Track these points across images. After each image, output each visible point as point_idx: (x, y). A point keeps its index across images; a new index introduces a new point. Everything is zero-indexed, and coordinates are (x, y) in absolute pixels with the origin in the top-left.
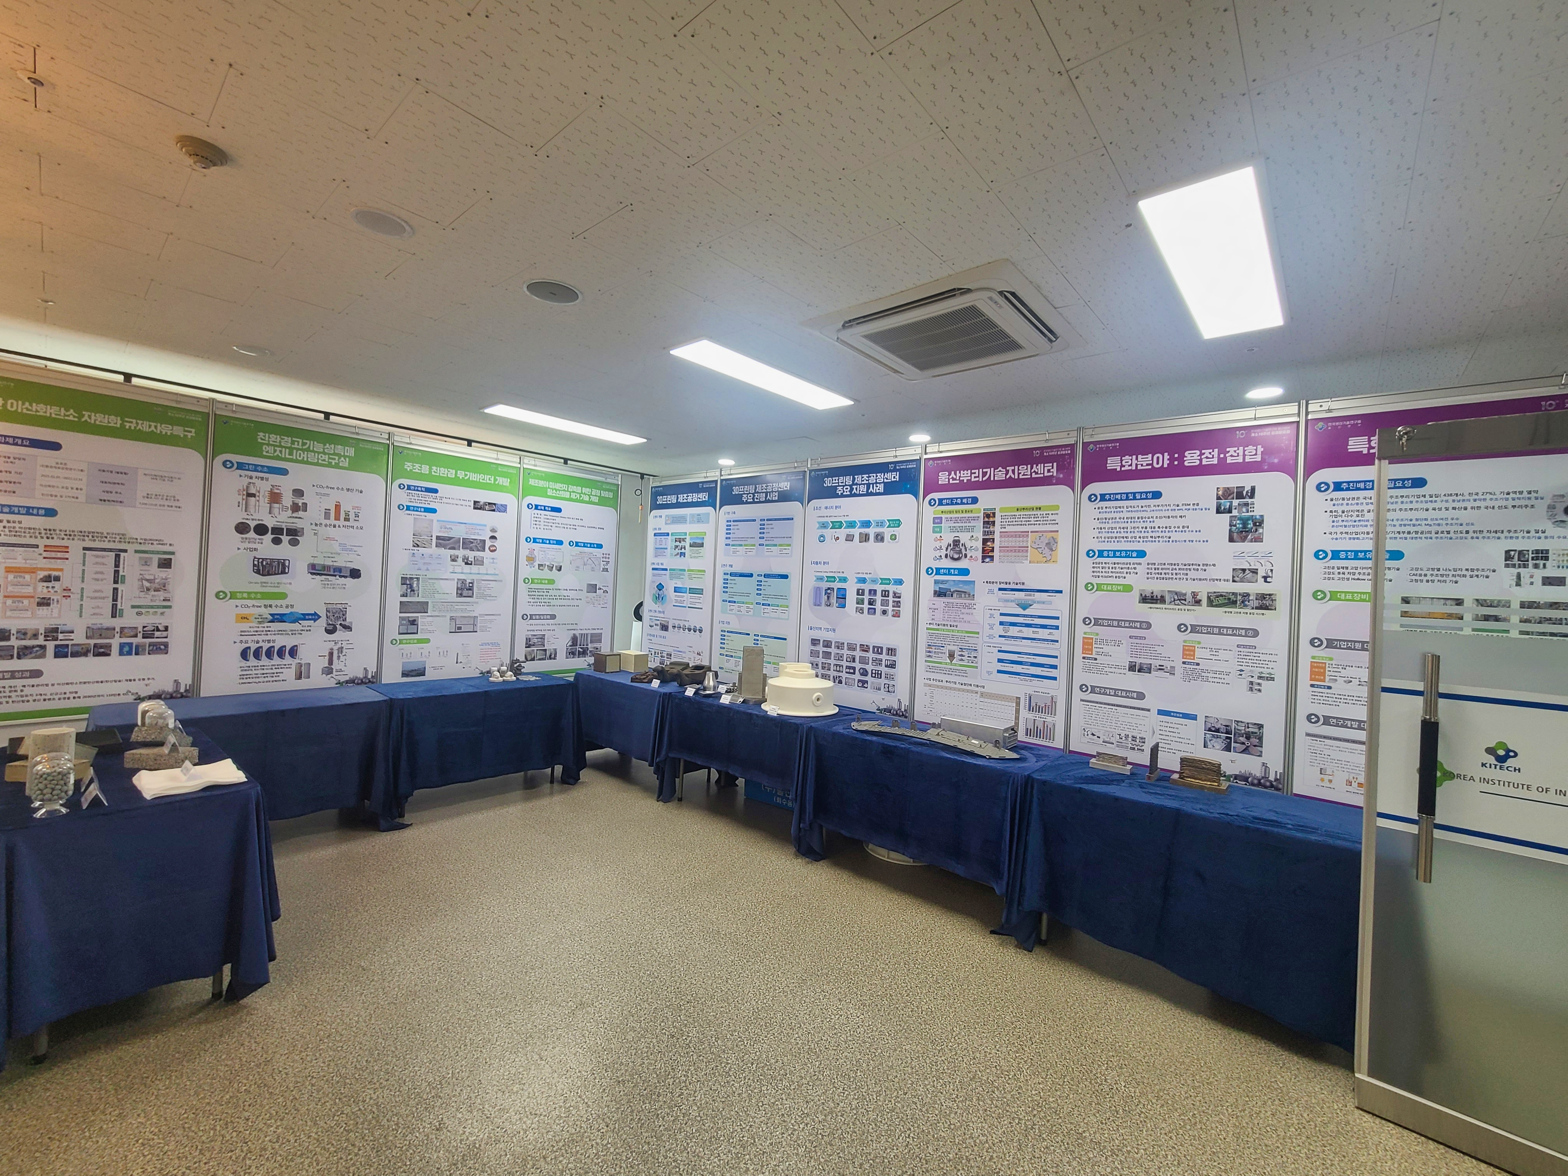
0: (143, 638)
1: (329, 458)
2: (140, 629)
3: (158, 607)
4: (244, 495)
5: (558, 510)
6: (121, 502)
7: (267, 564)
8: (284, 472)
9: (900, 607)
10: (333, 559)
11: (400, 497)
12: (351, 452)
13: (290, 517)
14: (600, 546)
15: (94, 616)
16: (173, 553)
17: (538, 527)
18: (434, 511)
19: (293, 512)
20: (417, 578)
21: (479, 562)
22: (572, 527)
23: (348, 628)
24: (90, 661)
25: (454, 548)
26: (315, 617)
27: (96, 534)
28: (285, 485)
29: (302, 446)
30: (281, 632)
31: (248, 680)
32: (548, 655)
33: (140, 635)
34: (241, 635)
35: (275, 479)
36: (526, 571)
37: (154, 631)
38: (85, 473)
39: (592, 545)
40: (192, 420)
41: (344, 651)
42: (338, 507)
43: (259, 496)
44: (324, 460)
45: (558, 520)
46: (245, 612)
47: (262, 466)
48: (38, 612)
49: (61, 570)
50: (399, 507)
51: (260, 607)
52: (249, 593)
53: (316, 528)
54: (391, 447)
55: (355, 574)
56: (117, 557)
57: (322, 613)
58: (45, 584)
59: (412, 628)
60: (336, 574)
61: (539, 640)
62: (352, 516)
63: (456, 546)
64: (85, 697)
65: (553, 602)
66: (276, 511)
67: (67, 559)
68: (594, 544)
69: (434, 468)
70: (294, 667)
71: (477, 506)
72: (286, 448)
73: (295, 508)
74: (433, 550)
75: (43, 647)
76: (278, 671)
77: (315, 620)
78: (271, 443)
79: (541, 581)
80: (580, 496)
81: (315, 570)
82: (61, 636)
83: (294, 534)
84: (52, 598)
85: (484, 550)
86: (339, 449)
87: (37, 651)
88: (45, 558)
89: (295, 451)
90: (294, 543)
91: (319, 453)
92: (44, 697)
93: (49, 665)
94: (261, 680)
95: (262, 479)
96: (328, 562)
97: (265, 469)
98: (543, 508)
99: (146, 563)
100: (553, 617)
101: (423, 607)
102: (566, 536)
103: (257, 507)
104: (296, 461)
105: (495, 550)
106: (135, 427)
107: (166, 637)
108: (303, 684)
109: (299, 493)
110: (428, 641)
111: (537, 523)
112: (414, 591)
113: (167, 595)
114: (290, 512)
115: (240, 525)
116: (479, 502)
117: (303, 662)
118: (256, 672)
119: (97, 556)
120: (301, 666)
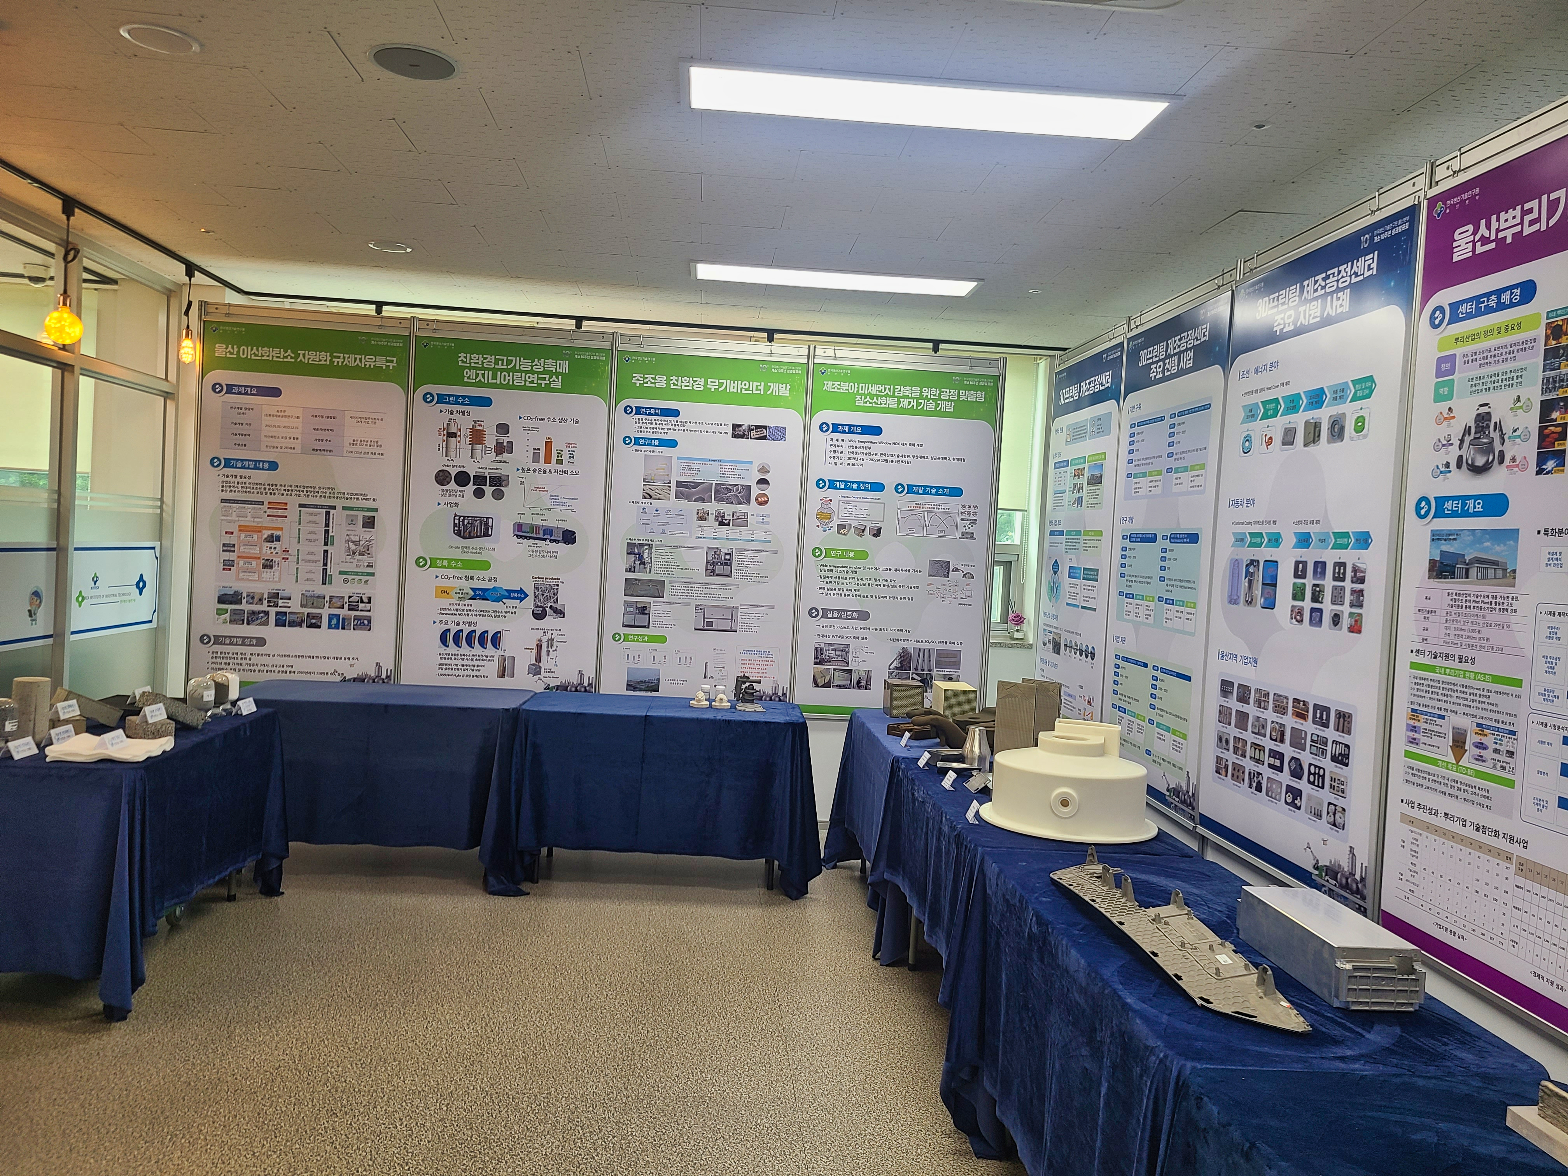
0: (349, 610)
1: (538, 379)
2: (346, 599)
3: (363, 574)
4: (444, 435)
5: (876, 431)
6: (330, 451)
7: (468, 523)
8: (486, 402)
9: (1361, 606)
10: (543, 517)
11: (629, 425)
12: (564, 366)
13: (494, 461)
14: (956, 492)
15: (307, 582)
16: (376, 510)
17: (839, 461)
18: (673, 444)
19: (497, 456)
20: (649, 545)
21: (741, 522)
22: (901, 459)
23: (560, 613)
24: (304, 631)
25: (702, 500)
26: (521, 595)
27: (309, 489)
28: (488, 418)
29: (507, 365)
30: (482, 613)
31: (447, 672)
32: (855, 678)
33: (346, 606)
34: (441, 613)
35: (477, 412)
36: (816, 536)
37: (358, 602)
38: (300, 420)
39: (939, 491)
40: (394, 346)
41: (555, 644)
42: (549, 444)
43: (460, 436)
44: (532, 382)
45: (875, 449)
46: (445, 583)
47: (464, 397)
48: (264, 575)
49: (281, 529)
50: (624, 442)
51: (461, 578)
52: (450, 560)
53: (522, 475)
54: (615, 353)
55: (569, 537)
56: (328, 513)
57: (530, 591)
58: (269, 544)
59: (642, 619)
60: (546, 537)
61: (840, 653)
62: (565, 457)
63: (706, 497)
64: (299, 672)
65: (863, 591)
66: (478, 453)
67: (286, 517)
68: (943, 488)
69: (674, 378)
70: (496, 659)
71: (738, 432)
72: (489, 370)
73: (500, 449)
74: (672, 503)
75: (267, 613)
76: (478, 663)
77: (521, 600)
78: (473, 365)
79: (842, 554)
80: (919, 404)
81: (522, 532)
82: (281, 603)
83: (498, 482)
84: (274, 559)
85: (748, 502)
86: (550, 365)
87: (262, 617)
88: (268, 516)
89: (499, 373)
90: (498, 495)
91: (526, 372)
92: (266, 668)
93: (270, 631)
94: (461, 673)
95: (463, 413)
96: (538, 522)
97: (467, 401)
98: (847, 429)
99: (352, 521)
100: (864, 616)
101: (656, 589)
102: (889, 475)
103: (458, 450)
104: (501, 386)
105: (766, 502)
106: (343, 362)
107: (370, 611)
108: (506, 683)
109: (503, 428)
110: (663, 639)
111: (836, 455)
112: (644, 563)
113: (370, 561)
114: (494, 454)
115: (441, 474)
116: (740, 426)
117: (507, 654)
118: (456, 662)
119: (311, 514)
120: (505, 660)
